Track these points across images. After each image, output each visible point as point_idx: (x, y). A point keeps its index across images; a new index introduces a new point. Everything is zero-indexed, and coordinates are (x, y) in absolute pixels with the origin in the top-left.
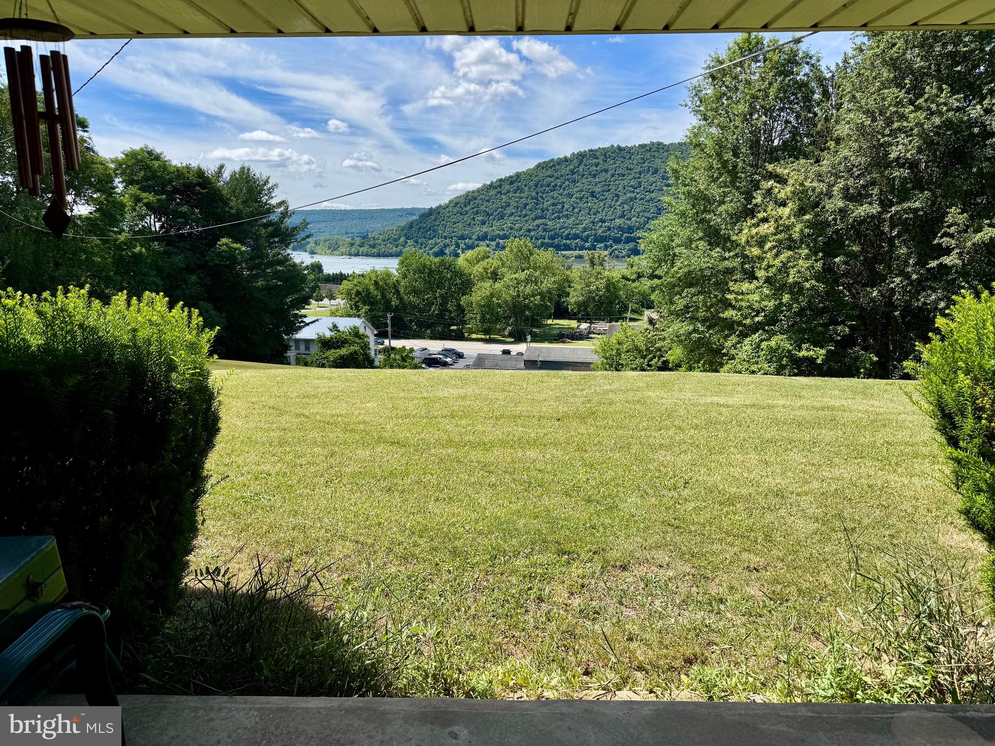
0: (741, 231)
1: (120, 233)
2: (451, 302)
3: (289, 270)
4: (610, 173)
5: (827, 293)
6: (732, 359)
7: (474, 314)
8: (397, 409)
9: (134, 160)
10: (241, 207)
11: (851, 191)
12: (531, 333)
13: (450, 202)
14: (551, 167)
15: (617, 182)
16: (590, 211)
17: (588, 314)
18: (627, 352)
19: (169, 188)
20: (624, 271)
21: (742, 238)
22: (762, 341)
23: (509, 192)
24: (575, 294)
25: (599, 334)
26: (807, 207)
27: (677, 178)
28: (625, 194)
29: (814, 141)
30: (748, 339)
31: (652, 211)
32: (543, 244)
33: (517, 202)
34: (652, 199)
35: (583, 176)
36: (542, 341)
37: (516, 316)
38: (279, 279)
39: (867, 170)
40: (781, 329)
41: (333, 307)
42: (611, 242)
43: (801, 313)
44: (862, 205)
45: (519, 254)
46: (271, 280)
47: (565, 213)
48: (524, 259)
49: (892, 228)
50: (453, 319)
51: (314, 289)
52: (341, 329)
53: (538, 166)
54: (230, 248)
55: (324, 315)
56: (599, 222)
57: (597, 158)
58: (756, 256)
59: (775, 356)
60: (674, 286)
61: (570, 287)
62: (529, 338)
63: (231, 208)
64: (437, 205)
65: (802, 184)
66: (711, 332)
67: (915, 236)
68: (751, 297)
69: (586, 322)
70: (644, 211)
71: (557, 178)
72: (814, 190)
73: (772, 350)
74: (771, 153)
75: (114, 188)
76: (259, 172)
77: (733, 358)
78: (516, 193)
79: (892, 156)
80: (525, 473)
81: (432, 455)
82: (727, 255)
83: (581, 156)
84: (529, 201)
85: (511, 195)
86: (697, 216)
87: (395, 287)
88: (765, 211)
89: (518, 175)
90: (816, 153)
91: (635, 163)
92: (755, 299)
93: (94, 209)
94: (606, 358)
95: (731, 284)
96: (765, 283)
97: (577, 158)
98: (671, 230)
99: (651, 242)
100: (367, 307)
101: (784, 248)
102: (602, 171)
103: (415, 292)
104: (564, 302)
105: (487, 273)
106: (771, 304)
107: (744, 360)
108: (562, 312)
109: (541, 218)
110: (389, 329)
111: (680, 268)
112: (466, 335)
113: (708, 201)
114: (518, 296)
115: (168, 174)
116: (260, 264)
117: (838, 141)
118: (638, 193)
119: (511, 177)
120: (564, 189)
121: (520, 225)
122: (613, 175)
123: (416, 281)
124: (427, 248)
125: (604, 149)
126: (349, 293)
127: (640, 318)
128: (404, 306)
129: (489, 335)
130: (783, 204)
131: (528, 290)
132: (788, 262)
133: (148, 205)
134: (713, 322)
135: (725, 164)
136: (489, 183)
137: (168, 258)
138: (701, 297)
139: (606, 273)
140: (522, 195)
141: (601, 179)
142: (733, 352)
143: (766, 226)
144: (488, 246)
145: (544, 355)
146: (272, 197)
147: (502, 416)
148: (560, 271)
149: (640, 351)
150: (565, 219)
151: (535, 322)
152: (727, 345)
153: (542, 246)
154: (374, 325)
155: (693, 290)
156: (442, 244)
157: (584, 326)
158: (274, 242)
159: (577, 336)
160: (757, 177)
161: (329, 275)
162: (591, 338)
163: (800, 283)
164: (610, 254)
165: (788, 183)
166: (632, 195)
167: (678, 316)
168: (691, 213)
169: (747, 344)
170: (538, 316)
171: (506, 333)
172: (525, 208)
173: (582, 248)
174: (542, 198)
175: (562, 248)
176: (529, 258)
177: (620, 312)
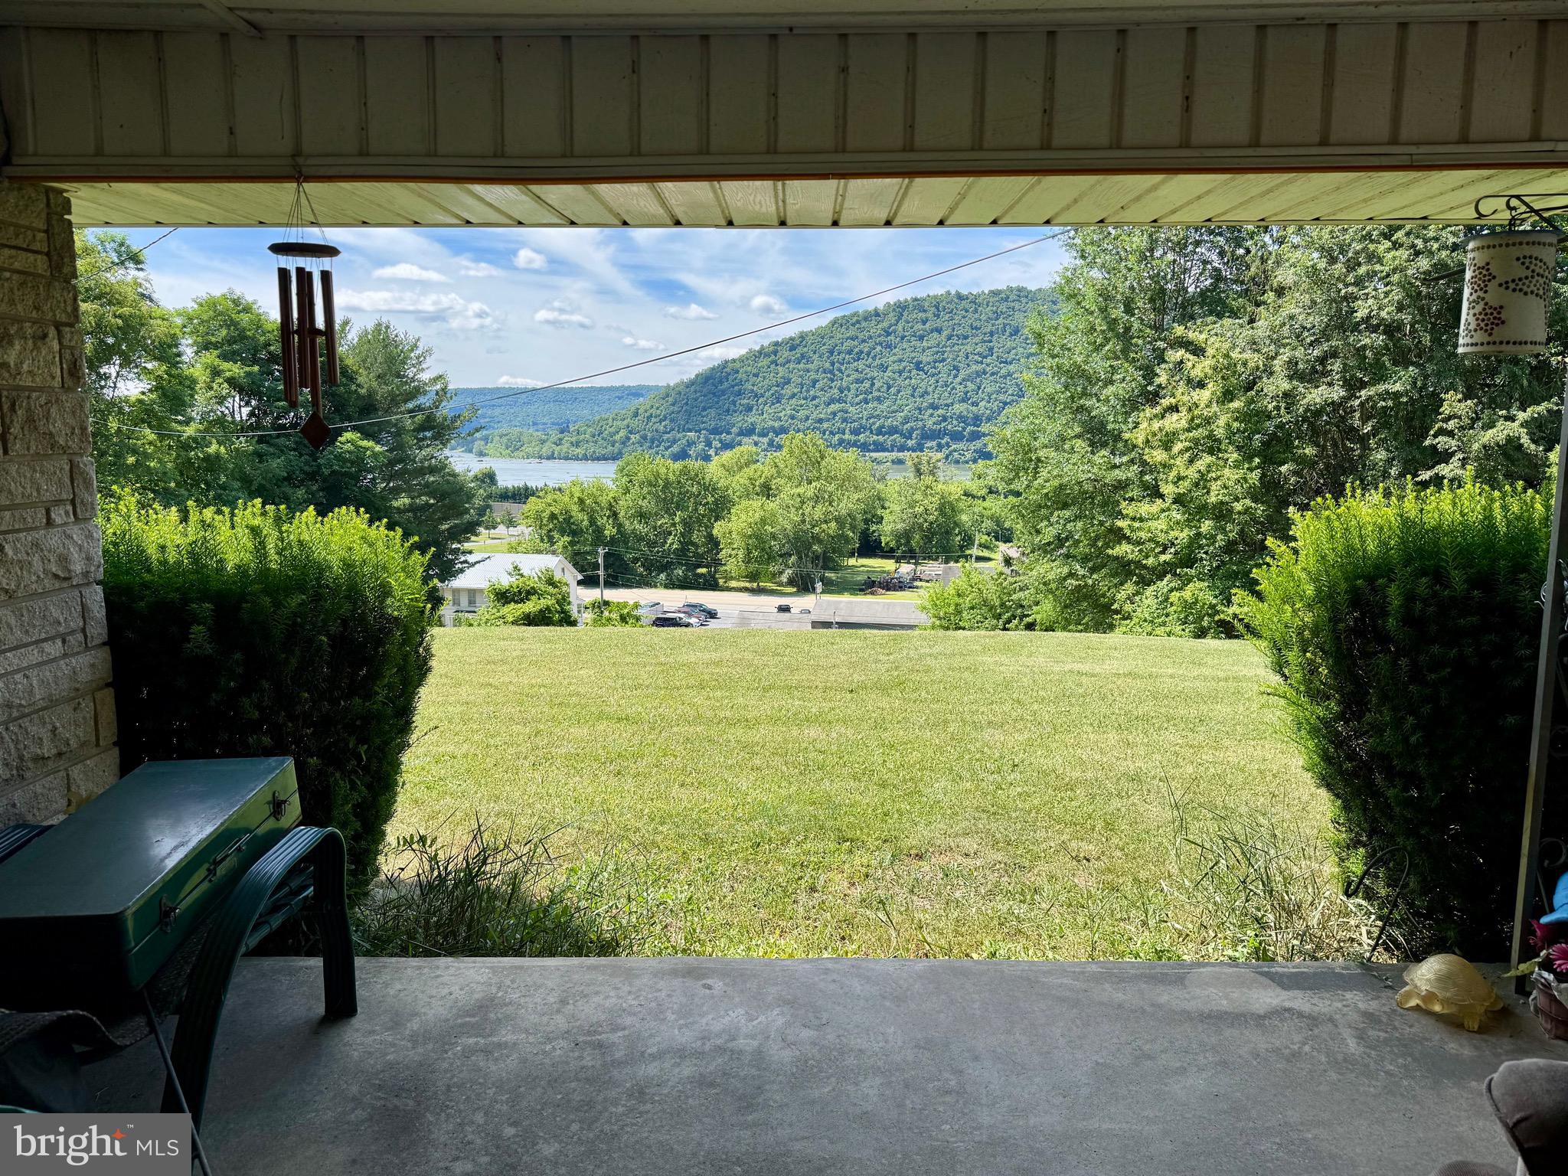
0: (1137, 425)
1: (187, 423)
2: (699, 531)
3: (448, 482)
4: (945, 333)
5: (1269, 518)
6: (1126, 619)
7: (733, 549)
8: (623, 678)
9: (211, 313)
10: (375, 384)
11: (1301, 366)
12: (822, 580)
13: (697, 376)
14: (853, 325)
15: (956, 348)
16: (914, 391)
17: (912, 551)
18: (972, 608)
19: (263, 355)
20: (967, 483)
21: (1139, 437)
22: (1171, 591)
23: (789, 361)
24: (891, 518)
25: (928, 581)
26: (1235, 389)
27: (1041, 345)
28: (968, 365)
29: (1247, 290)
30: (1152, 588)
31: (1010, 392)
32: (841, 442)
33: (801, 376)
34: (1010, 374)
35: (903, 338)
36: (840, 592)
37: (799, 553)
38: (431, 494)
39: (1325, 335)
40: (1200, 573)
41: (513, 539)
42: (947, 439)
43: (1230, 548)
44: (1317, 387)
45: (804, 457)
46: (419, 496)
47: (876, 394)
48: (811, 464)
49: (1365, 419)
50: (701, 556)
51: (482, 512)
52: (525, 571)
53: (834, 322)
54: (357, 447)
55: (498, 552)
56: (928, 408)
57: (925, 311)
58: (1161, 463)
59: (1192, 613)
60: (1040, 507)
61: (883, 507)
62: (819, 586)
63: (359, 386)
64: (678, 380)
65: (1227, 356)
66: (1095, 576)
67: (1397, 434)
68: (1153, 524)
69: (909, 563)
70: (998, 392)
71: (864, 341)
72: (1245, 364)
73: (1188, 606)
74: (1183, 307)
75: (179, 355)
76: (403, 329)
77: (1128, 617)
78: (799, 363)
79: (1360, 315)
80: (801, 754)
81: (674, 734)
82: (1117, 461)
83: (901, 308)
84: (820, 376)
85: (792, 366)
86: (1073, 402)
87: (611, 507)
88: (1173, 395)
89: (803, 336)
90: (1249, 309)
91: (983, 317)
92: (1160, 527)
93: (149, 387)
94: (940, 619)
95: (1124, 504)
96: (1174, 503)
97: (894, 310)
98: (1032, 423)
99: (1002, 441)
100: (567, 539)
101: (1203, 451)
102: (932, 331)
103: (642, 516)
104: (874, 531)
105: (755, 486)
106: (1183, 535)
107: (1145, 621)
108: (870, 547)
109: (839, 401)
110: (601, 573)
111: (1047, 480)
112: (721, 582)
113: (1089, 379)
114: (803, 521)
115: (264, 334)
116: (404, 471)
117: (1280, 292)
118: (988, 365)
119: (792, 339)
120: (874, 358)
121: (806, 412)
122: (949, 338)
123: (644, 498)
124: (661, 448)
125: (936, 297)
126: (538, 517)
127: (992, 556)
128: (623, 537)
129: (756, 582)
130: (1201, 385)
131: (818, 513)
132: (1208, 472)
133: (232, 382)
134: (1096, 561)
135: (1112, 323)
136: (757, 348)
137: (260, 462)
138: (1080, 524)
139: (940, 486)
140: (809, 366)
141: (932, 343)
142: (1128, 607)
143: (1175, 416)
144: (756, 444)
145: (843, 613)
146: (422, 370)
147: (771, 687)
148: (868, 483)
149: (992, 608)
150: (875, 404)
151: (827, 561)
152: (1118, 596)
153: (840, 444)
154: (575, 565)
155: (1067, 513)
156: (684, 441)
157: (906, 569)
158: (424, 439)
159: (894, 584)
160: (1161, 344)
161: (506, 488)
162: (917, 587)
163: (1227, 503)
164: (947, 458)
165: (1206, 354)
166: (980, 367)
167: (1046, 552)
168: (1062, 398)
169: (1149, 598)
170: (834, 552)
171: (784, 578)
172: (814, 387)
173: (902, 449)
174: (840, 370)
175: (872, 447)
176: (819, 463)
177: (961, 547)
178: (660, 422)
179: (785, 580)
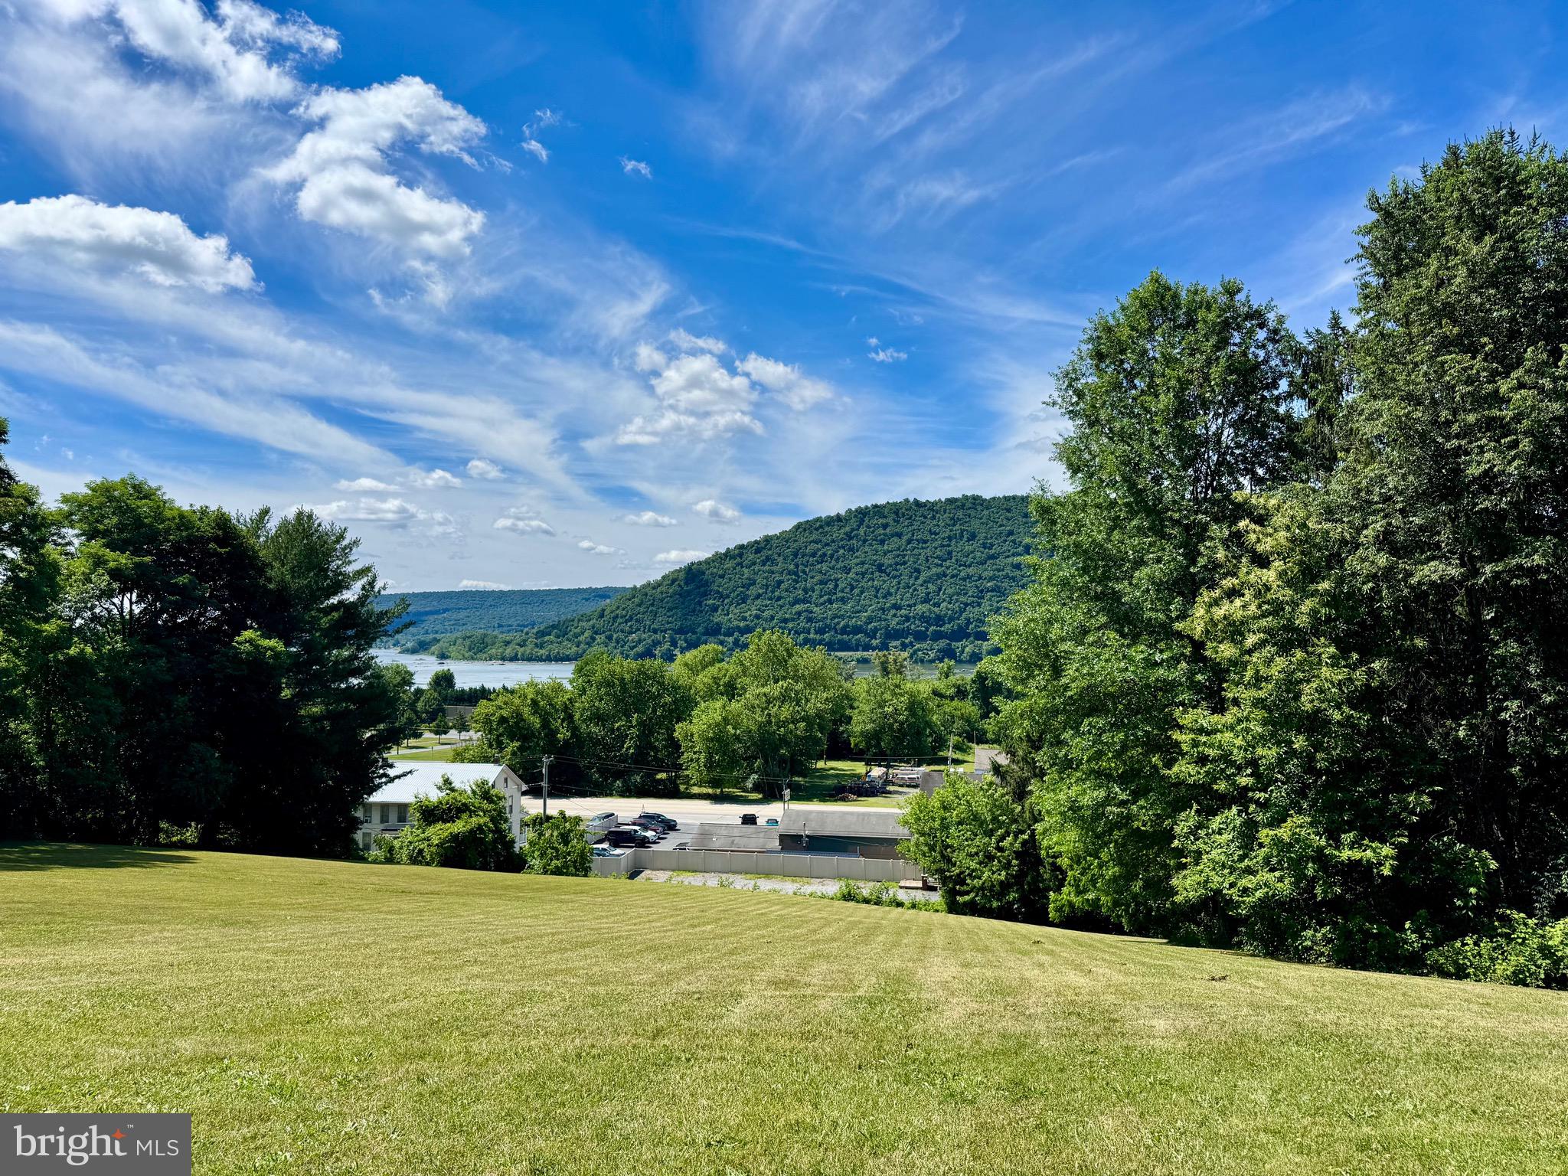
0: (1189, 612)
2: (658, 733)
4: (905, 538)
7: (695, 753)
9: (104, 498)
10: (287, 578)
11: (1401, 537)
12: (789, 786)
13: (664, 578)
14: (817, 529)
15: (916, 551)
16: (877, 591)
17: (882, 753)
18: (960, 823)
20: (935, 682)
21: (1195, 627)
23: (754, 563)
24: (861, 718)
25: (903, 786)
27: (1052, 522)
28: (929, 568)
31: (970, 594)
32: (807, 641)
33: (766, 578)
34: (969, 577)
35: (865, 541)
36: (808, 798)
37: (765, 757)
42: (910, 639)
45: (771, 655)
47: (840, 595)
48: (779, 663)
50: (660, 760)
51: (435, 714)
52: (457, 785)
53: (798, 526)
56: (891, 608)
57: (885, 517)
59: (1288, 857)
60: (1056, 712)
61: (852, 707)
62: (787, 793)
64: (644, 582)
66: (1141, 802)
68: (1224, 739)
69: (880, 766)
70: (958, 594)
71: (827, 545)
72: (1326, 536)
73: (1282, 847)
76: (329, 520)
78: (764, 565)
79: (1473, 473)
82: (1158, 657)
83: (862, 514)
84: (785, 577)
85: (757, 568)
87: (566, 708)
88: (1235, 575)
89: (768, 540)
91: (941, 524)
92: (1235, 743)
94: (924, 835)
95: (1177, 711)
97: (855, 516)
98: (1048, 611)
99: (1011, 633)
100: (517, 744)
102: (893, 536)
103: (598, 717)
104: (843, 732)
105: (719, 686)
106: (1271, 753)
108: (840, 749)
109: (804, 601)
110: (544, 784)
112: (682, 788)
113: (1113, 560)
114: (769, 722)
118: (948, 568)
119: (756, 542)
120: (837, 560)
121: (771, 612)
122: (909, 542)
123: (602, 699)
124: (626, 648)
125: (895, 504)
126: (487, 721)
127: (966, 758)
128: (578, 740)
129: (720, 789)
131: (786, 712)
134: (1141, 783)
136: (723, 551)
139: (909, 685)
140: (774, 568)
141: (893, 546)
143: (1241, 602)
144: (722, 643)
145: (813, 824)
146: (350, 562)
148: (836, 682)
149: (982, 823)
150: (839, 604)
151: (796, 765)
153: (806, 643)
154: (522, 774)
155: (1100, 721)
156: (650, 641)
157: (877, 772)
158: (346, 637)
159: (867, 789)
161: (463, 691)
162: (890, 792)
163: (1323, 711)
164: (911, 657)
166: (940, 570)
169: (1219, 832)
170: (801, 755)
171: (749, 785)
172: (779, 587)
173: (867, 647)
174: (804, 572)
175: (836, 646)
176: (786, 661)
177: (934, 748)
178: (626, 622)
179: (751, 786)
